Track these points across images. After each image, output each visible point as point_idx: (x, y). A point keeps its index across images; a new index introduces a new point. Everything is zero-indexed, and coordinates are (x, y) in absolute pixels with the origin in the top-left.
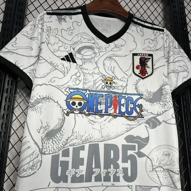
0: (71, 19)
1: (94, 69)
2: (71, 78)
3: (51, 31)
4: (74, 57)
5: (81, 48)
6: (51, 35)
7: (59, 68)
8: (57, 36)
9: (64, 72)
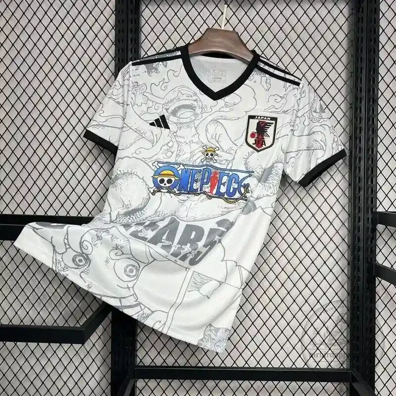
0: (166, 66)
1: (192, 137)
2: (161, 149)
3: (138, 87)
4: (167, 121)
6: (138, 93)
7: (146, 136)
8: (145, 94)
9: (153, 140)
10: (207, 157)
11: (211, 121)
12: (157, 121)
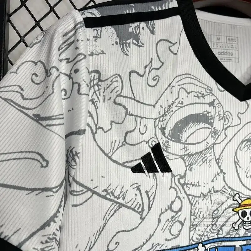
0: (153, 32)
1: (213, 181)
2: (160, 221)
3: (100, 83)
4: (165, 154)
5: (180, 122)
6: (101, 98)
7: (127, 199)
8: (120, 100)
9: (141, 206)
10: (245, 219)
11: (242, 142)
12: (146, 158)
